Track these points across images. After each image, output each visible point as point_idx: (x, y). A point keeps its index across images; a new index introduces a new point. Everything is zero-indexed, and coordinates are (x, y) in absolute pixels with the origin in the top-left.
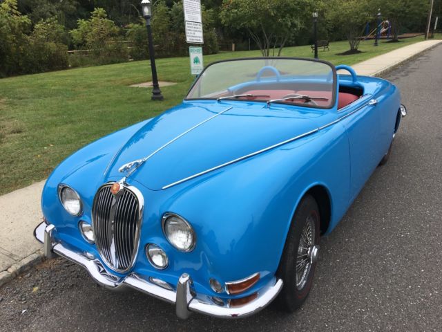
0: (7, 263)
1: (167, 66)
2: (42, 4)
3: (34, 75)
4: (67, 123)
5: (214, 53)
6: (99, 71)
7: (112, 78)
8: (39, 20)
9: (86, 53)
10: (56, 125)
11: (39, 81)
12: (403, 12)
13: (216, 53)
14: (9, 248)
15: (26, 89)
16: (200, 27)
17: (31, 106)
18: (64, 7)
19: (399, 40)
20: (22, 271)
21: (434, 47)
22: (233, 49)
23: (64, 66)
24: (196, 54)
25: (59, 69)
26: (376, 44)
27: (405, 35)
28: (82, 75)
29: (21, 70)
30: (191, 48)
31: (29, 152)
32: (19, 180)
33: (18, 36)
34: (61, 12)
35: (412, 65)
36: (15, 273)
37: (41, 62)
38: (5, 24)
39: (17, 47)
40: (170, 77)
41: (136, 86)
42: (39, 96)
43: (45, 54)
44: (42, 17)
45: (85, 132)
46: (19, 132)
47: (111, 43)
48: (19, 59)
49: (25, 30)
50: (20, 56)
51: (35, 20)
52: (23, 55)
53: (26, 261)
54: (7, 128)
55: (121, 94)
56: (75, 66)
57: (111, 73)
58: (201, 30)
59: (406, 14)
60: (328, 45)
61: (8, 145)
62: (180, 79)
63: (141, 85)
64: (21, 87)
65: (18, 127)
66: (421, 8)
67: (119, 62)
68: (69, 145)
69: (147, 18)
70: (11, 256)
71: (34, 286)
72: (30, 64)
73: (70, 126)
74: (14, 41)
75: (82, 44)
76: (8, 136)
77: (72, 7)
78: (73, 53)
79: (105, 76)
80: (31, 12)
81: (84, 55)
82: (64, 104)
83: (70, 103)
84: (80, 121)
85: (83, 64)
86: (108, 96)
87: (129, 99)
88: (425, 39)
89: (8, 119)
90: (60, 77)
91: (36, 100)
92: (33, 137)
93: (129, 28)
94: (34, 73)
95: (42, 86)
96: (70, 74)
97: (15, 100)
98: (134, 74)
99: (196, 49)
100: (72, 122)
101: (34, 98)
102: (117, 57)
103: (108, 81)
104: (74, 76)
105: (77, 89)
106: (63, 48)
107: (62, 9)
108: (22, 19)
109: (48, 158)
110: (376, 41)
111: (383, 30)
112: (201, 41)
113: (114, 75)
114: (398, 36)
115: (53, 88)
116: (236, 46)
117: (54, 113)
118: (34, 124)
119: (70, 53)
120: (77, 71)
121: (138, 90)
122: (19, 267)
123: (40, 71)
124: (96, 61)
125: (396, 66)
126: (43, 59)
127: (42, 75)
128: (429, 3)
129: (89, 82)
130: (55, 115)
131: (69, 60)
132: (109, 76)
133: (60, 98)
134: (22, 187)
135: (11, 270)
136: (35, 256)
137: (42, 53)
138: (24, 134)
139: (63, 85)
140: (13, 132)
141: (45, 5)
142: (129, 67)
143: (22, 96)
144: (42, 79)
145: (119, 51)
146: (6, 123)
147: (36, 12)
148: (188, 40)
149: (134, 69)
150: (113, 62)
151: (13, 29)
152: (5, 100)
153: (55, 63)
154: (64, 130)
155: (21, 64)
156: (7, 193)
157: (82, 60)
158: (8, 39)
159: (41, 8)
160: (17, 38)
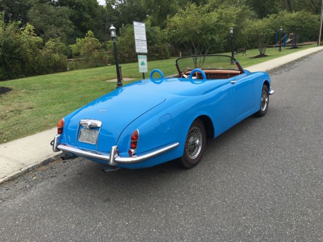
0: (21, 167)
1: (132, 68)
2: (51, 28)
3: (44, 76)
4: (61, 103)
5: (167, 58)
6: (86, 72)
7: (95, 77)
8: (48, 39)
9: (79, 61)
10: (54, 105)
11: (47, 79)
12: (300, 27)
13: (167, 59)
14: (22, 161)
15: (38, 84)
16: (145, 43)
17: (40, 94)
18: (66, 30)
19: (298, 47)
20: (28, 171)
21: (319, 51)
22: (181, 55)
23: (64, 70)
24: (142, 59)
25: (61, 72)
26: (280, 50)
27: (305, 43)
28: (75, 75)
29: (35, 72)
30: (139, 56)
31: (36, 118)
32: (30, 132)
33: (34, 50)
34: (64, 33)
35: (297, 64)
36: (25, 171)
37: (48, 67)
38: (25, 42)
39: (34, 58)
40: (133, 75)
41: (109, 81)
42: (46, 88)
43: (52, 61)
44: (51, 37)
45: (71, 107)
46: (31, 108)
47: (96, 54)
48: (34, 65)
49: (39, 46)
50: (35, 63)
51: (46, 39)
52: (37, 62)
53: (30, 166)
54: (24, 106)
55: (98, 86)
56: (72, 69)
57: (95, 73)
58: (146, 45)
59: (303, 28)
60: (245, 51)
61: (24, 115)
62: (138, 76)
63: (112, 81)
64: (35, 83)
65: (31, 106)
66: (313, 24)
67: (101, 66)
68: (59, 115)
69: (113, 38)
70: (23, 164)
71: (33, 177)
72: (41, 69)
73: (62, 104)
74: (31, 54)
75: (78, 55)
76: (25, 111)
77: (71, 29)
78: (70, 61)
79: (91, 75)
80: (44, 33)
81: (78, 62)
82: (61, 92)
83: (65, 92)
84: (69, 101)
85: (77, 68)
86: (89, 87)
87: (103, 89)
88: (318, 46)
89: (25, 102)
90: (61, 76)
91: (43, 91)
92: (40, 110)
93: (108, 43)
94: (44, 74)
95: (48, 82)
96: (67, 74)
97: (30, 91)
98: (110, 74)
99: (143, 56)
100: (64, 102)
101: (42, 89)
102: (100, 62)
103: (92, 78)
104: (70, 76)
105: (70, 84)
106: (64, 58)
107: (65, 31)
108: (37, 39)
109: (47, 121)
110: (280, 48)
111: (289, 40)
112: (146, 51)
113: (96, 74)
114: (298, 44)
115: (55, 83)
116: (182, 53)
117: (54, 97)
118: (41, 104)
119: (68, 61)
120: (72, 73)
121: (109, 84)
122: (27, 168)
123: (48, 73)
124: (86, 65)
125: (284, 64)
126: (50, 65)
127: (49, 75)
128: (319, 20)
129: (79, 79)
130: (54, 99)
131: (68, 66)
132: (93, 75)
133: (59, 89)
134: (31, 135)
135: (22, 170)
136: (35, 164)
137: (49, 61)
138: (34, 110)
139: (62, 81)
140: (28, 108)
141: (53, 29)
142: (107, 69)
143: (35, 88)
144: (49, 78)
145: (101, 58)
146: (24, 104)
147: (47, 34)
148: (137, 51)
149: (110, 70)
150: (97, 66)
151: (31, 46)
152: (23, 91)
153: (58, 68)
154: (58, 107)
155: (35, 69)
156: (22, 137)
157: (76, 65)
158: (28, 52)
159: (50, 31)
160: (33, 52)
